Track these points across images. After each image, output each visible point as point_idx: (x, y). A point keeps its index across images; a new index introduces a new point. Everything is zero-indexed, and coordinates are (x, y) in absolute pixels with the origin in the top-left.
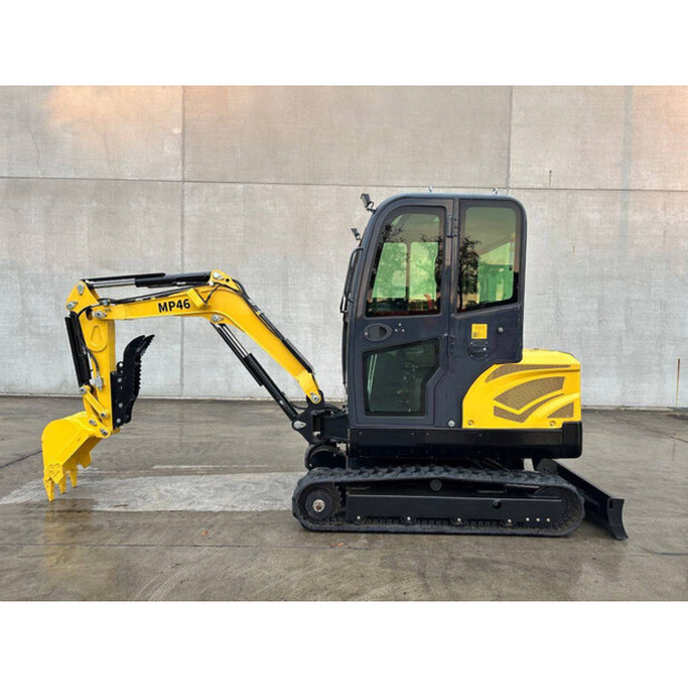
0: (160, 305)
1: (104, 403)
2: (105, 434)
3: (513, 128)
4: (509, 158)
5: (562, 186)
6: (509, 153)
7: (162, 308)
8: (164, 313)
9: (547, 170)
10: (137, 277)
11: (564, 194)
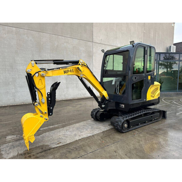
0: (64, 71)
1: (44, 108)
2: (47, 119)
3: (94, 27)
4: (93, 34)
5: (103, 43)
6: (93, 33)
7: (65, 72)
8: (66, 74)
9: (101, 39)
10: (54, 61)
11: (104, 45)
